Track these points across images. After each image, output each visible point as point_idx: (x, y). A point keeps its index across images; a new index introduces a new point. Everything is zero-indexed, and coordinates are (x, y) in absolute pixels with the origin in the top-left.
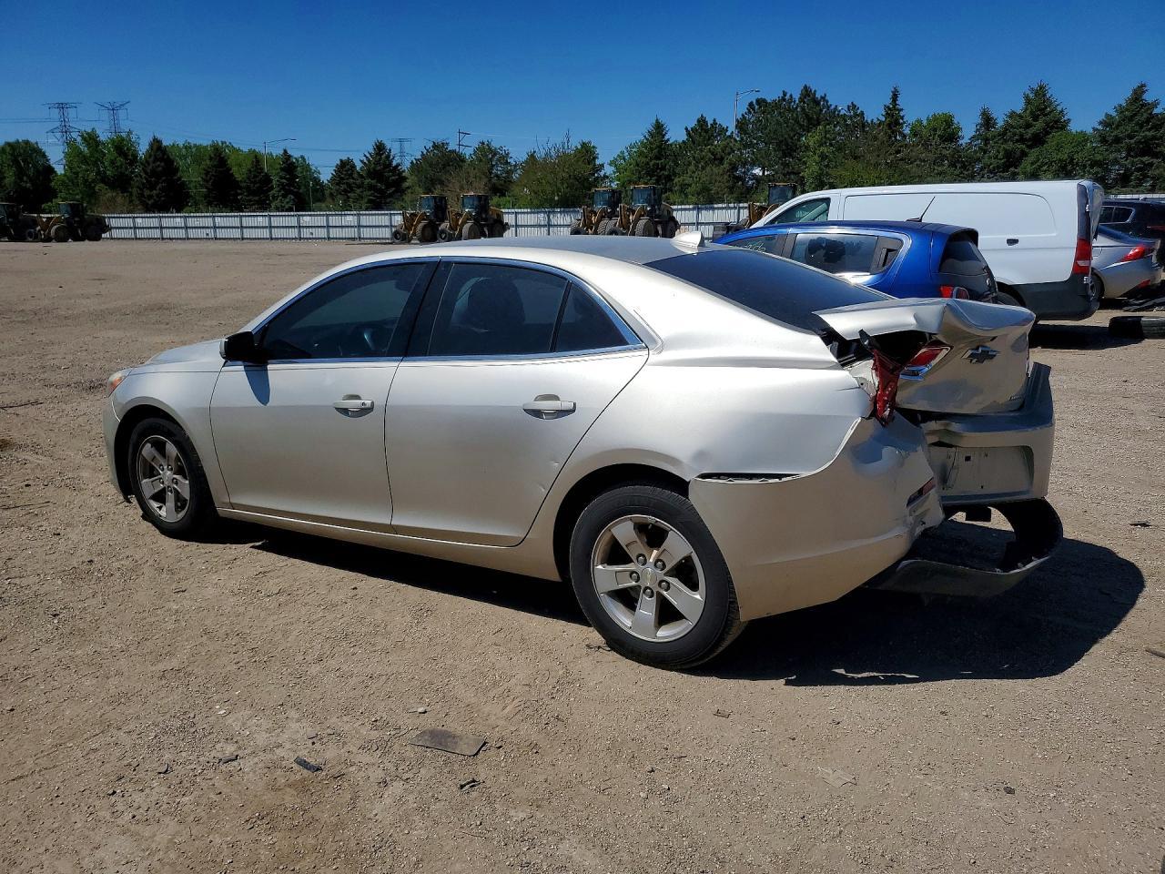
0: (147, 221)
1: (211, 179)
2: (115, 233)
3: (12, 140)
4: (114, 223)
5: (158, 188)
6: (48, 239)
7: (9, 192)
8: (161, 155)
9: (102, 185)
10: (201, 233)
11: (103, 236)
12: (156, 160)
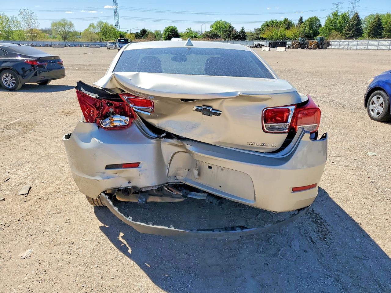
0: (344, 43)
1: (372, 27)
2: (333, 47)
3: (311, 17)
4: (333, 43)
5: (352, 31)
6: (311, 49)
7: (306, 34)
8: (357, 18)
9: (334, 30)
10: (362, 47)
11: (328, 48)
12: (355, 20)
